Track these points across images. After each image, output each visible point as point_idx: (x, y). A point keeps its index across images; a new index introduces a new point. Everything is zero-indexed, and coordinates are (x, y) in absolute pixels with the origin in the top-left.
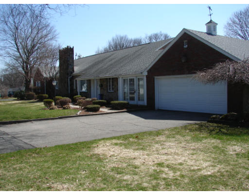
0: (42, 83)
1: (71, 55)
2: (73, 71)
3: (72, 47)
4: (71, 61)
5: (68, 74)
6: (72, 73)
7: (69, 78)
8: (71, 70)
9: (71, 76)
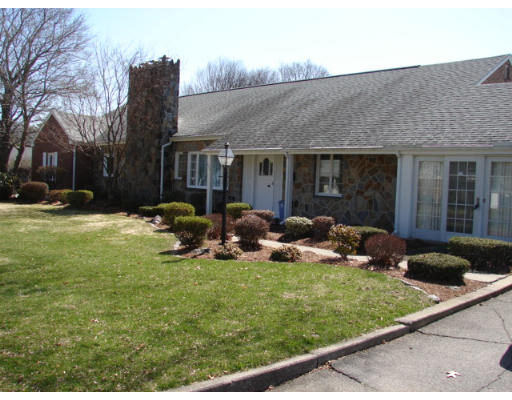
0: (65, 159)
1: (172, 84)
2: (176, 128)
3: (175, 61)
4: (170, 99)
5: (160, 136)
6: (171, 134)
7: (163, 146)
8: (170, 126)
9: (168, 141)
